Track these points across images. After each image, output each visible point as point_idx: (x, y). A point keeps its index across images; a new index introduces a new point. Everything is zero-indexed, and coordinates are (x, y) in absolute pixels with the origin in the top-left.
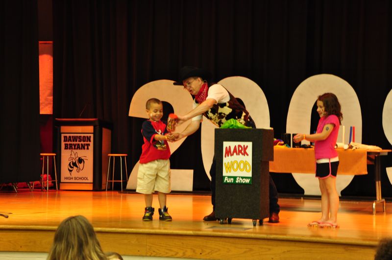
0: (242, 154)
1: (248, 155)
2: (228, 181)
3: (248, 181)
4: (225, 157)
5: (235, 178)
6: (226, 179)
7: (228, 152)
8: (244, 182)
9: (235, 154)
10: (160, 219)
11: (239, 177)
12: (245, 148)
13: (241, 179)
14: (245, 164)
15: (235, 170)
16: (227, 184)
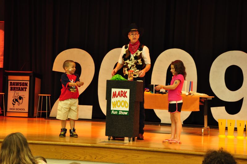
0: (123, 97)
1: (127, 97)
2: (114, 113)
3: (126, 113)
4: (113, 98)
5: (118, 111)
6: (112, 112)
7: (115, 95)
8: (124, 114)
9: (119, 96)
10: (71, 136)
11: (121, 111)
12: (125, 93)
13: (122, 112)
14: (125, 102)
15: (119, 106)
16: (113, 115)
